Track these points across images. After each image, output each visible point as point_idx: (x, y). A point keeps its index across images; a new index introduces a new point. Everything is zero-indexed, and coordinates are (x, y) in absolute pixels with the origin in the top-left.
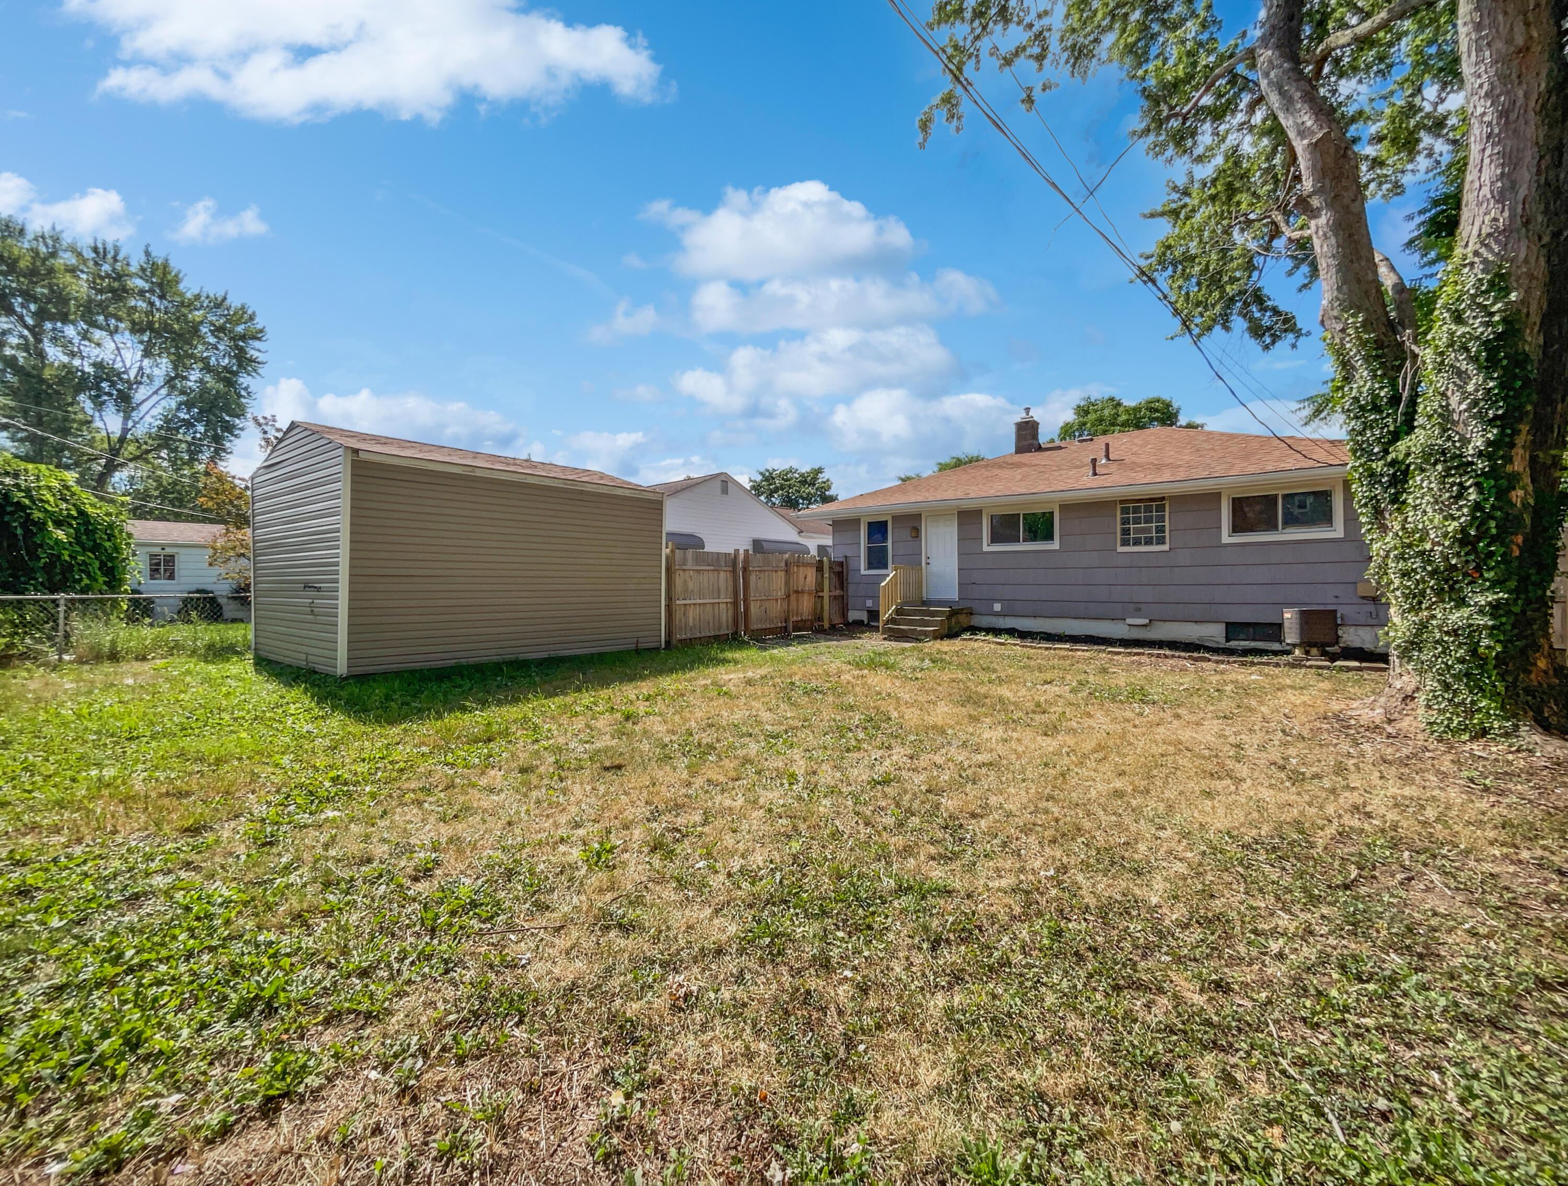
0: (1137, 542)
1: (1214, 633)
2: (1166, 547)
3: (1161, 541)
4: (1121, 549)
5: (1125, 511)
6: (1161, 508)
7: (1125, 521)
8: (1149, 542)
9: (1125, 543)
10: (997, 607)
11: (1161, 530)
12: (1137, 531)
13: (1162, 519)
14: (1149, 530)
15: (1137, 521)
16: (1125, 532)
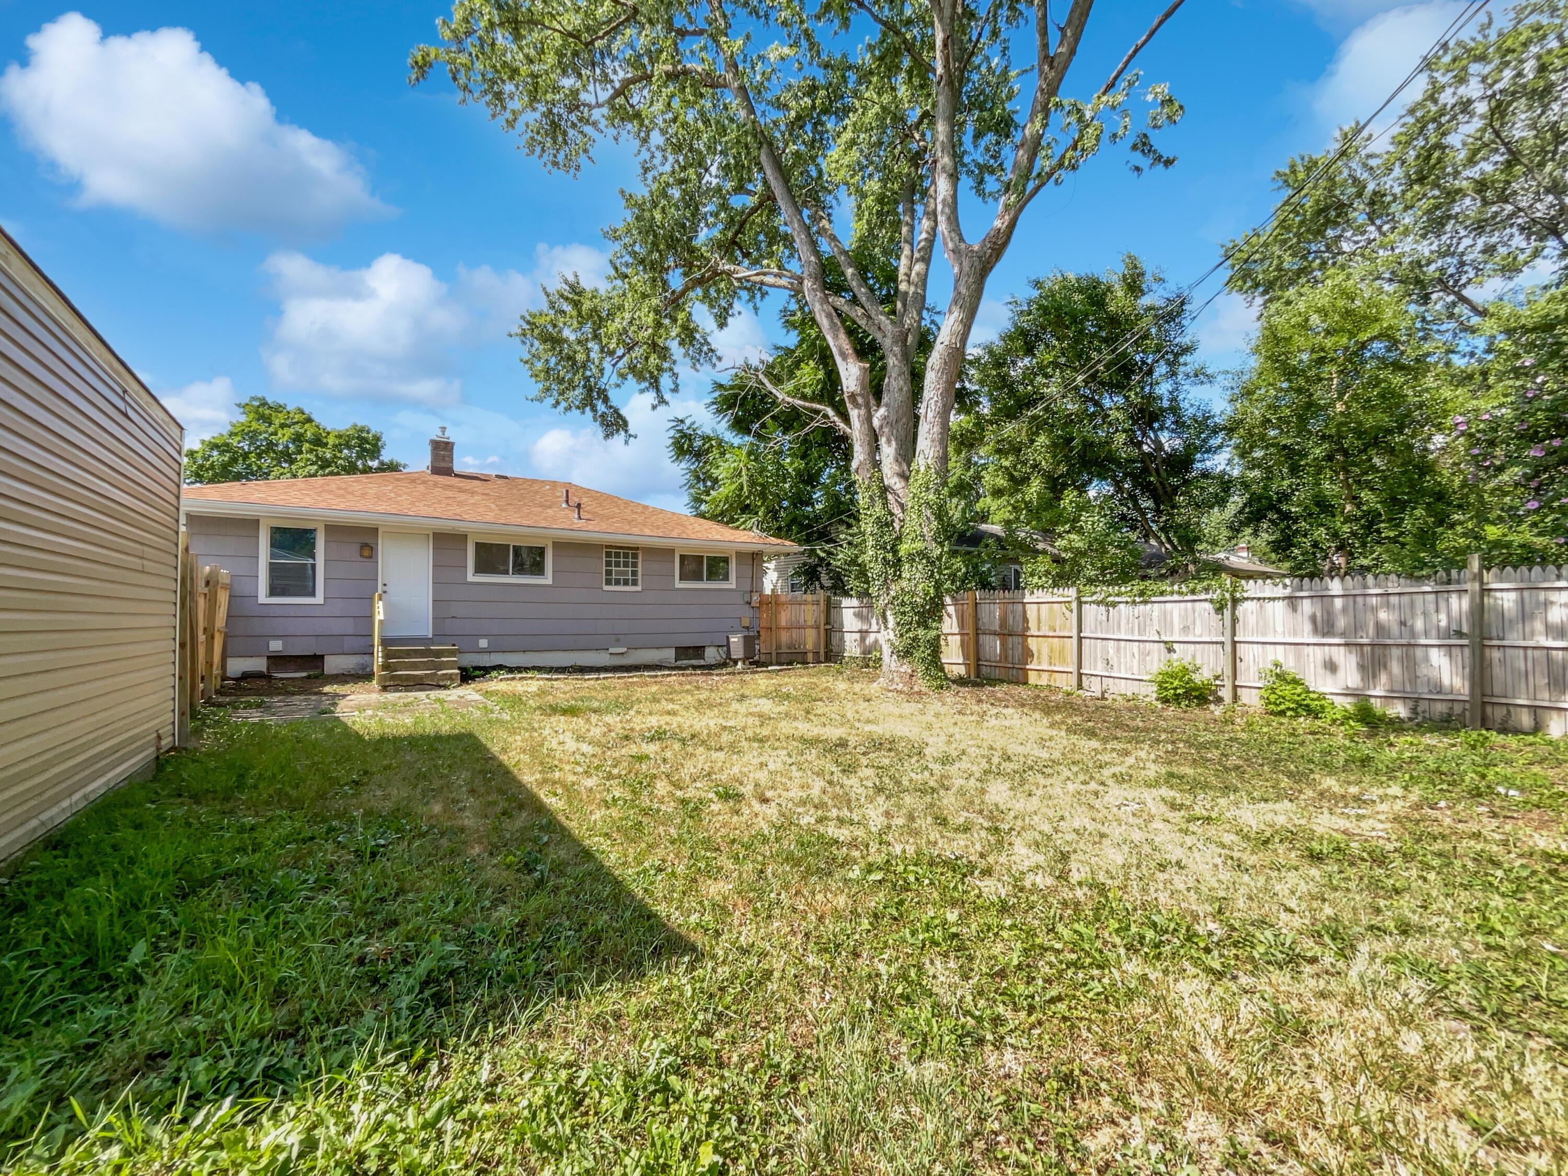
0: (617, 582)
1: (669, 655)
2: (639, 588)
3: (635, 583)
4: (606, 588)
5: (608, 555)
6: (635, 556)
7: (608, 564)
8: (626, 583)
9: (608, 582)
10: (483, 643)
11: (634, 573)
12: (617, 573)
13: (635, 565)
14: (626, 573)
15: (617, 564)
16: (609, 573)
